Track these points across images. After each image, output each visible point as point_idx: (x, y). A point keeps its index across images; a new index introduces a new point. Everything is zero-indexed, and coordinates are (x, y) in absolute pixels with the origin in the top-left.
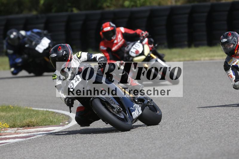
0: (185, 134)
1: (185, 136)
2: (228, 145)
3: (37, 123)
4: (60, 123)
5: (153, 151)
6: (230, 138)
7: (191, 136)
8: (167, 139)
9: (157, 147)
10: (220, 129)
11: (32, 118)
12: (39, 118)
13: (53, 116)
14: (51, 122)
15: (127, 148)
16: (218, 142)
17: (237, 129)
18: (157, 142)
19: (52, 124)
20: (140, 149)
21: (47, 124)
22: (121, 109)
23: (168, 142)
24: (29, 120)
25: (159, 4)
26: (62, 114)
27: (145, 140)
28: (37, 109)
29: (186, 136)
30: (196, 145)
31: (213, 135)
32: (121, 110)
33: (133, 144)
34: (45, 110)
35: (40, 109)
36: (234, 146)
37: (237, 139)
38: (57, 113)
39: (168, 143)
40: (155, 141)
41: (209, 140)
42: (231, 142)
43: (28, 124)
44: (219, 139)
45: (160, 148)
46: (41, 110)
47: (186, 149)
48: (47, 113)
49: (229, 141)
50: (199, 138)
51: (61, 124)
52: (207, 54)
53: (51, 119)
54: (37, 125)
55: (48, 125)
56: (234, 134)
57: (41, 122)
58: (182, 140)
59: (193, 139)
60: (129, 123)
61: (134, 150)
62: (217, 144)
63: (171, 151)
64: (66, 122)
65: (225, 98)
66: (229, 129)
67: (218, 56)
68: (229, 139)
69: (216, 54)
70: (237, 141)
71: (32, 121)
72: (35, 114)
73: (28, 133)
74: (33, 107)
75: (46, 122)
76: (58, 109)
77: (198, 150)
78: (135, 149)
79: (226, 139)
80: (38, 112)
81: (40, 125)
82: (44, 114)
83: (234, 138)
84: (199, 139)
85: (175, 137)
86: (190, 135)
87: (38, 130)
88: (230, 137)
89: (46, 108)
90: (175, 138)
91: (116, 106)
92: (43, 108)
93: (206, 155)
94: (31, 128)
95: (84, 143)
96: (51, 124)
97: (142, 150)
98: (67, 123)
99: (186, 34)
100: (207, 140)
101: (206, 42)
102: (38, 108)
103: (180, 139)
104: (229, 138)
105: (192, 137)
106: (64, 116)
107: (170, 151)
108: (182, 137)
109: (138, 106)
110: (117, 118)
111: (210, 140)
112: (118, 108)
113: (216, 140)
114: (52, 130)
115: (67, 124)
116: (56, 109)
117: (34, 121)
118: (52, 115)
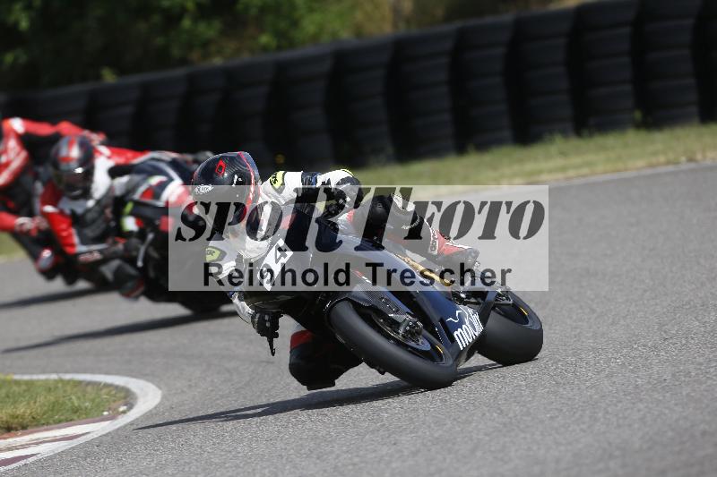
0: (485, 408)
1: (484, 414)
2: (619, 426)
3: (33, 418)
4: (103, 411)
5: (394, 465)
6: (620, 405)
7: (502, 411)
8: (432, 425)
9: (406, 453)
10: (588, 384)
11: (17, 406)
12: (37, 404)
13: (79, 394)
14: (76, 410)
15: (316, 464)
16: (587, 419)
17: (638, 377)
18: (403, 438)
19: (79, 417)
20: (354, 464)
21: (62, 418)
22: (419, 323)
23: (436, 435)
24: (9, 411)
25: (359, 33)
26: (107, 386)
27: (367, 437)
28: (26, 377)
29: (487, 414)
30: (523, 435)
31: (569, 403)
32: (418, 326)
33: (332, 452)
34: (54, 376)
35: (35, 377)
36: (636, 426)
37: (641, 406)
38: (89, 383)
39: (437, 438)
40: (397, 438)
41: (557, 417)
42: (626, 418)
43: (7, 422)
44: (587, 412)
45: (415, 454)
46: (38, 381)
47: (493, 449)
48: (60, 385)
49: (621, 415)
50: (528, 414)
51: (105, 413)
52: (516, 168)
53: (73, 403)
54: (35, 423)
55: (67, 421)
56: (630, 393)
57: (44, 414)
58: (477, 426)
59: (510, 418)
60: (447, 362)
61: (336, 467)
62: (584, 427)
63: (448, 460)
64: (119, 407)
65: (589, 292)
66: (614, 379)
67: (550, 171)
68: (619, 408)
69: (544, 165)
70: (642, 413)
71: (18, 413)
72: (25, 391)
73: (9, 449)
74: (15, 373)
75: (60, 414)
76: (93, 372)
77: (529, 449)
78: (339, 464)
79: (610, 410)
80: (30, 384)
81: (43, 422)
82: (50, 389)
83: (634, 403)
84: (530, 418)
85: (455, 419)
86: (499, 409)
87: (39, 439)
88: (620, 402)
89: (56, 372)
90: (455, 423)
91: (404, 317)
92: (44, 372)
93: (558, 461)
94: (17, 436)
95: (182, 461)
96: (75, 417)
97: (363, 465)
98: (122, 408)
99: (447, 117)
100: (551, 418)
101: (507, 133)
102: (32, 373)
103: (471, 423)
104: (616, 406)
105: (507, 415)
106: (110, 391)
107: (445, 459)
108: (475, 418)
109: (471, 311)
110: (410, 352)
111: (560, 418)
112: (411, 324)
113: (581, 416)
114: (83, 434)
115: (124, 412)
116: (85, 371)
117: (24, 412)
118: (75, 390)
